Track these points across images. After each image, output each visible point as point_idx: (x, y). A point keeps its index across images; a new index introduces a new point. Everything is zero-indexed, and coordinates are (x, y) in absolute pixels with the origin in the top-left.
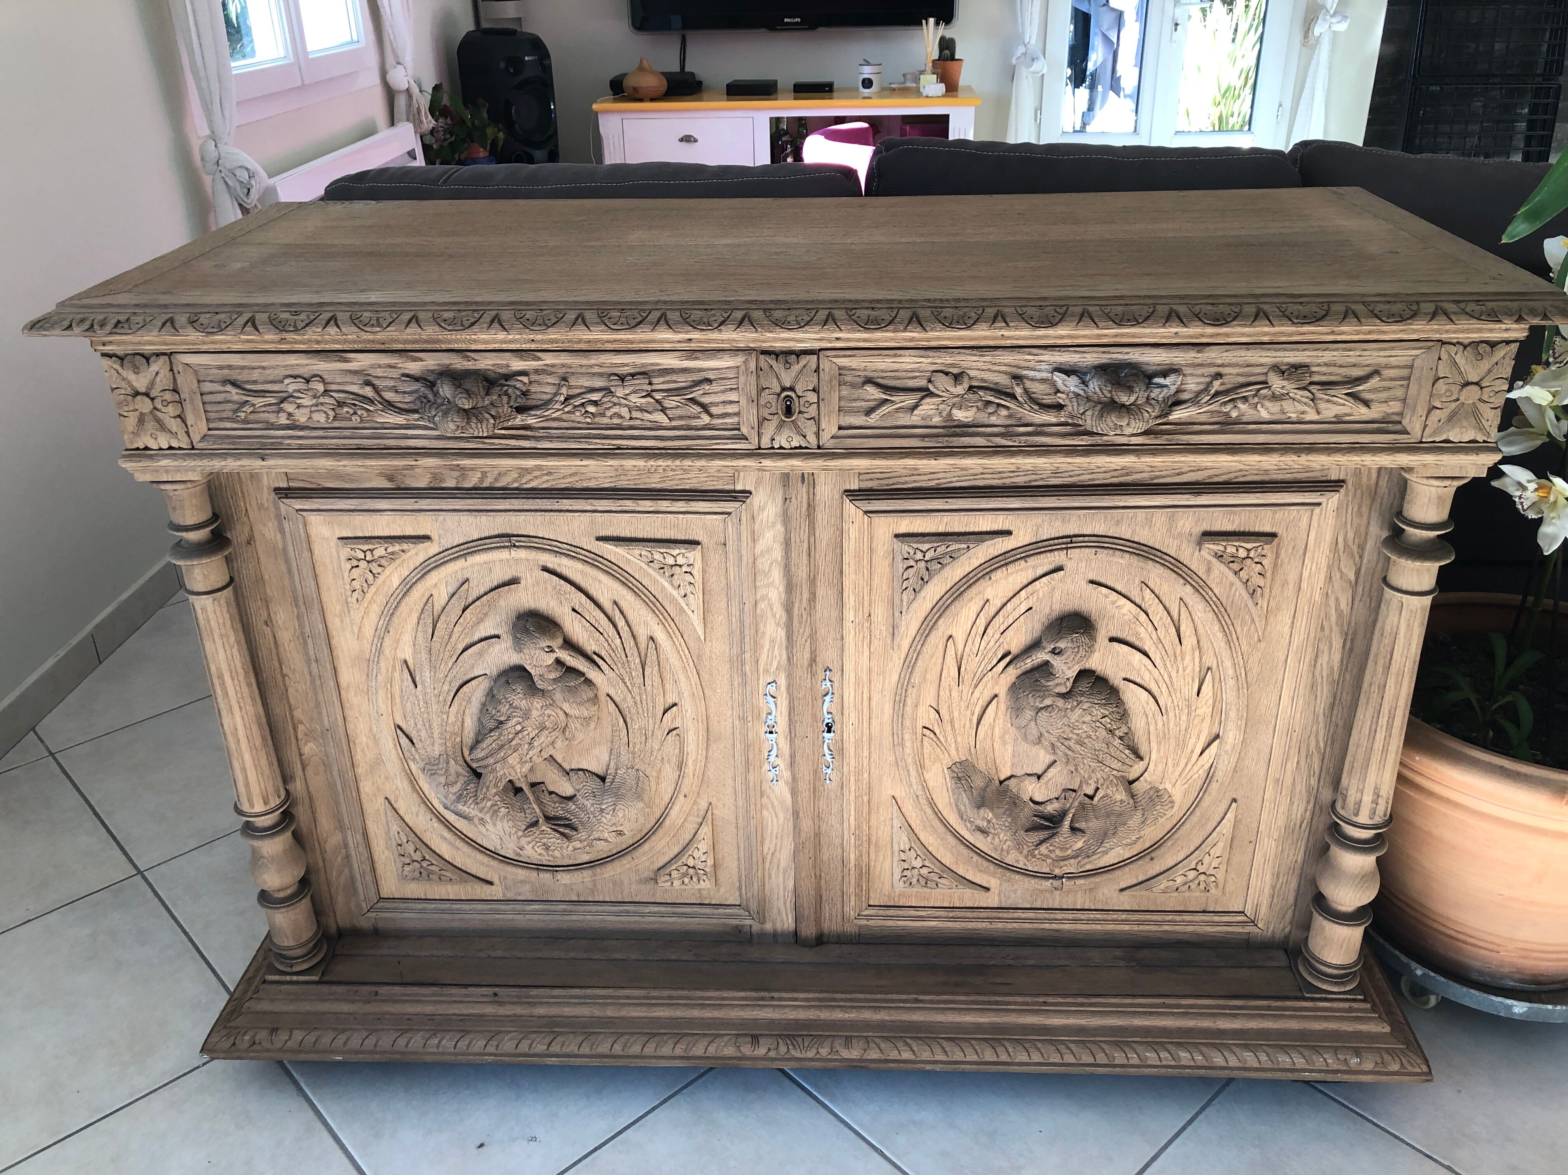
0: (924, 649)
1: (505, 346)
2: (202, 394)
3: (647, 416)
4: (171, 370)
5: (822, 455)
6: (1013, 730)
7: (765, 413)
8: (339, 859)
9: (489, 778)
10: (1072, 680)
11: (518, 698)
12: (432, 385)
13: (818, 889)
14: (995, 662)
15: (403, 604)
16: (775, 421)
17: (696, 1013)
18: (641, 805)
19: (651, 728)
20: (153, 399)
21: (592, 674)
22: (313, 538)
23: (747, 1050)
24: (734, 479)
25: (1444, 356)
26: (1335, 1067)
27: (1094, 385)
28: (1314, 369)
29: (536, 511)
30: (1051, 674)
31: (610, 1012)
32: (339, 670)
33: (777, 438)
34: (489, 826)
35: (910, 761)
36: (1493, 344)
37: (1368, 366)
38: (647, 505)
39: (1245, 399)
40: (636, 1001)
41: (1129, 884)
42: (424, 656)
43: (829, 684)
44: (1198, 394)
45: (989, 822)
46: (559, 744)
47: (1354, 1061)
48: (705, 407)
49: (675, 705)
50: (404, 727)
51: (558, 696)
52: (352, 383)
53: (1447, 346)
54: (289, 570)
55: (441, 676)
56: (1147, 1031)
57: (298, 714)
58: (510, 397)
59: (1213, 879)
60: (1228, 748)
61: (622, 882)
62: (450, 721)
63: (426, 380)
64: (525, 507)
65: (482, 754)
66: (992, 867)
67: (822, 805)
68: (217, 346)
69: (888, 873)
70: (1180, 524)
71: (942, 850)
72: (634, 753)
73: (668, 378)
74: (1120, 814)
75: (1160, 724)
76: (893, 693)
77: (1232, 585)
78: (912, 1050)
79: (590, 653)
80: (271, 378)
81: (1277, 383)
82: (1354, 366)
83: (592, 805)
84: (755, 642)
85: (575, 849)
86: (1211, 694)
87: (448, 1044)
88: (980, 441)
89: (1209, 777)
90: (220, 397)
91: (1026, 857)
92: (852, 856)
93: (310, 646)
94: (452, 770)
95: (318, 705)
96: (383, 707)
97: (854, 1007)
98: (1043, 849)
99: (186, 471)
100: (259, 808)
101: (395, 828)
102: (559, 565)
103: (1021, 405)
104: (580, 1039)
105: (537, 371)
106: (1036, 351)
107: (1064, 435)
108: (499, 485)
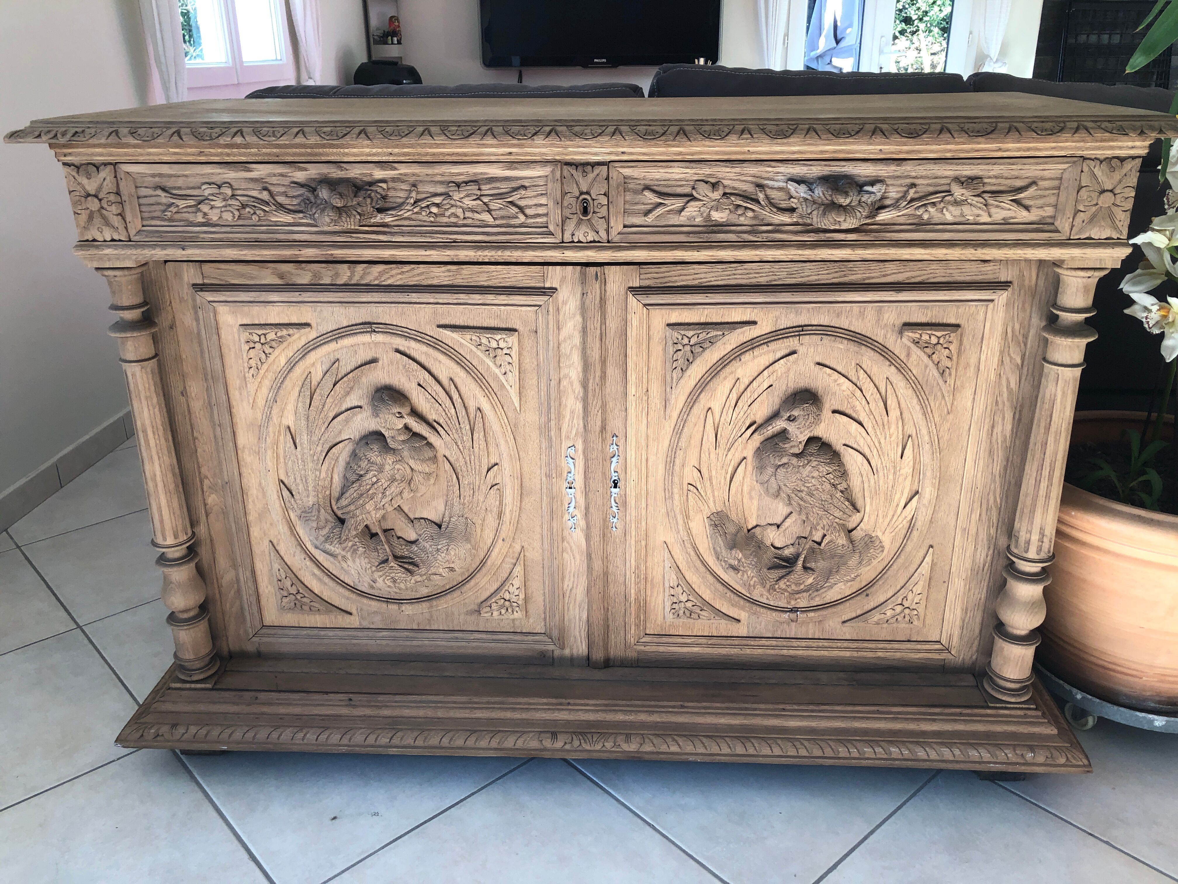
0: (689, 418)
1: (370, 159)
2: (138, 198)
3: (477, 216)
4: (116, 177)
5: (611, 248)
6: (758, 487)
7: (567, 213)
8: (232, 592)
9: (350, 523)
10: (803, 444)
11: (374, 455)
12: (313, 190)
13: (606, 619)
14: (744, 430)
15: (288, 378)
16: (575, 218)
17: (509, 715)
18: (469, 546)
19: (477, 483)
20: (100, 200)
21: (433, 438)
22: (221, 325)
23: (548, 743)
24: (544, 278)
25: (1086, 169)
26: (1014, 760)
27: (819, 192)
28: (986, 180)
29: (392, 303)
30: (788, 438)
31: (440, 714)
32: (237, 434)
33: (577, 233)
34: (350, 563)
35: (678, 511)
36: (1122, 160)
37: (1027, 178)
38: (477, 298)
39: (934, 204)
40: (461, 705)
41: (849, 618)
42: (303, 423)
43: (615, 447)
44: (898, 200)
45: (739, 561)
46: (405, 495)
47: (1030, 755)
48: (521, 209)
49: (497, 464)
50: (286, 482)
51: (406, 453)
52: (254, 190)
53: (1088, 161)
54: (202, 352)
55: (316, 439)
56: (865, 732)
57: (204, 470)
58: (372, 200)
59: (916, 612)
60: (925, 501)
61: (453, 614)
62: (322, 477)
63: (309, 186)
64: (384, 300)
65: (346, 502)
66: (742, 602)
67: (610, 549)
68: (151, 157)
69: (661, 607)
70: (886, 316)
71: (703, 587)
72: (464, 504)
73: (493, 185)
74: (842, 557)
75: (872, 482)
76: (665, 456)
77: (926, 367)
78: (679, 745)
79: (431, 421)
80: (192, 185)
81: (958, 192)
82: (1016, 178)
83: (431, 546)
84: (559, 413)
85: (417, 582)
86: (911, 457)
87: (311, 737)
88: (732, 237)
89: (911, 527)
90: (152, 200)
91: (769, 591)
92: (633, 591)
93: (215, 412)
94: (322, 518)
95: (220, 463)
96: (270, 465)
97: (633, 711)
98: (782, 584)
99: (124, 259)
100: (170, 541)
101: (276, 566)
102: (408, 348)
103: (763, 207)
104: (416, 734)
105: (394, 180)
106: (773, 164)
107: (796, 233)
108: (364, 282)
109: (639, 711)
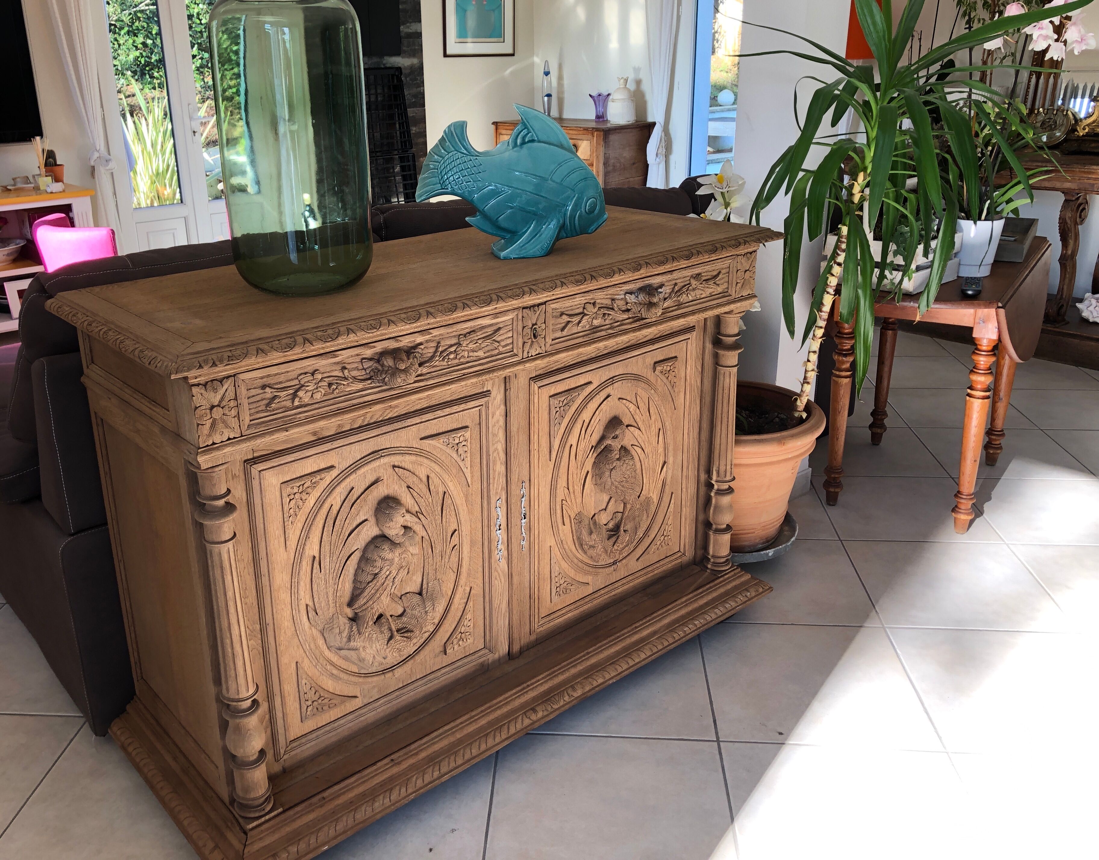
0: (563, 455)
2: (249, 398)
3: (476, 354)
4: (235, 385)
5: (548, 355)
6: (594, 490)
7: (525, 339)
10: (619, 452)
14: (589, 452)
16: (529, 342)
17: (499, 713)
19: (445, 548)
20: (222, 408)
21: (417, 526)
23: (534, 717)
24: (483, 385)
25: (739, 261)
27: (641, 297)
28: (704, 274)
29: (392, 431)
30: (612, 450)
33: (531, 352)
34: (368, 650)
36: (751, 253)
37: (718, 270)
38: (447, 411)
39: (684, 292)
41: (640, 554)
42: (327, 548)
43: (524, 490)
44: (671, 293)
45: (595, 541)
47: (748, 594)
48: (500, 343)
49: (456, 530)
50: (311, 604)
51: (407, 545)
52: (336, 370)
53: (739, 256)
55: (336, 557)
58: (417, 358)
59: (669, 537)
60: (669, 466)
61: (426, 662)
63: (376, 358)
66: (592, 570)
68: (265, 364)
69: (548, 594)
70: (648, 360)
72: (436, 570)
73: (483, 332)
76: (550, 485)
80: (291, 377)
81: (693, 283)
82: (715, 270)
83: (419, 611)
85: (414, 644)
86: (662, 441)
87: (385, 801)
88: (603, 333)
89: (664, 484)
90: (259, 397)
91: (609, 554)
94: (341, 623)
95: (263, 608)
96: (302, 594)
98: (615, 546)
101: (303, 681)
102: (401, 461)
103: (615, 312)
105: (427, 341)
106: (620, 285)
107: (631, 323)
108: (372, 421)
109: (569, 668)
